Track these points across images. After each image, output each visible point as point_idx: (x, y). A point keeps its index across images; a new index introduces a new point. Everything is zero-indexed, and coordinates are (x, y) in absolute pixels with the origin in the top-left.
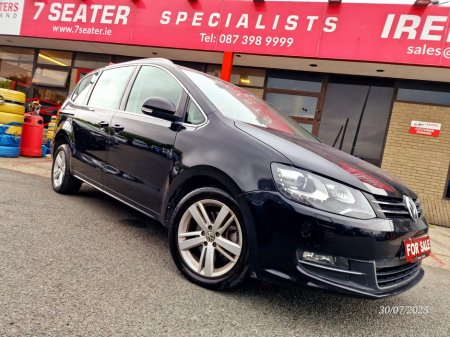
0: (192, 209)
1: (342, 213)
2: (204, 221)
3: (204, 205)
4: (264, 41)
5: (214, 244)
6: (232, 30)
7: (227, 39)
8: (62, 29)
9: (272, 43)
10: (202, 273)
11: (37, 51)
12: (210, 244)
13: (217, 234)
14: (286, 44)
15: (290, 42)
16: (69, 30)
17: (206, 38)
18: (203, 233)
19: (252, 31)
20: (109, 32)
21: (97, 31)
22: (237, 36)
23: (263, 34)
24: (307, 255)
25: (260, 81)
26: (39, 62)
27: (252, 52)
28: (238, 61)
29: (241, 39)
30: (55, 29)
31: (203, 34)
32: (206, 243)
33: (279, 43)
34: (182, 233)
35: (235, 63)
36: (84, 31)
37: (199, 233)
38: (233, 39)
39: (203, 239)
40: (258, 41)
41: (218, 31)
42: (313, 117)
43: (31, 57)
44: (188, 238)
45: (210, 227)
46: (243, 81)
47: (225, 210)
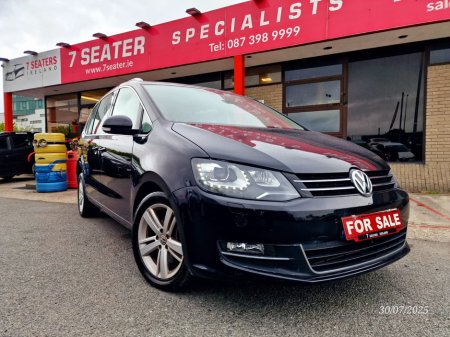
0: (146, 215)
1: (259, 198)
2: (156, 226)
3: (154, 210)
4: (270, 37)
5: (166, 247)
6: (238, 33)
7: (235, 43)
8: (93, 71)
9: (279, 36)
10: (159, 276)
11: (79, 94)
12: (163, 247)
13: (168, 236)
14: (293, 33)
15: (297, 30)
16: (98, 70)
17: (215, 48)
18: (157, 238)
19: (257, 29)
20: (130, 64)
21: (121, 65)
22: (244, 38)
23: (268, 29)
24: (231, 246)
25: (277, 76)
26: (82, 103)
27: (262, 49)
28: (250, 63)
29: (248, 40)
30: (88, 71)
31: (211, 45)
32: (160, 246)
33: (286, 35)
34: (142, 238)
35: (246, 65)
36: (110, 68)
37: (154, 238)
38: (240, 41)
39: (157, 243)
40: (265, 37)
41: (224, 39)
42: (338, 101)
43: (75, 101)
44: (148, 243)
45: (162, 230)
46: (264, 80)
47: (169, 212)
